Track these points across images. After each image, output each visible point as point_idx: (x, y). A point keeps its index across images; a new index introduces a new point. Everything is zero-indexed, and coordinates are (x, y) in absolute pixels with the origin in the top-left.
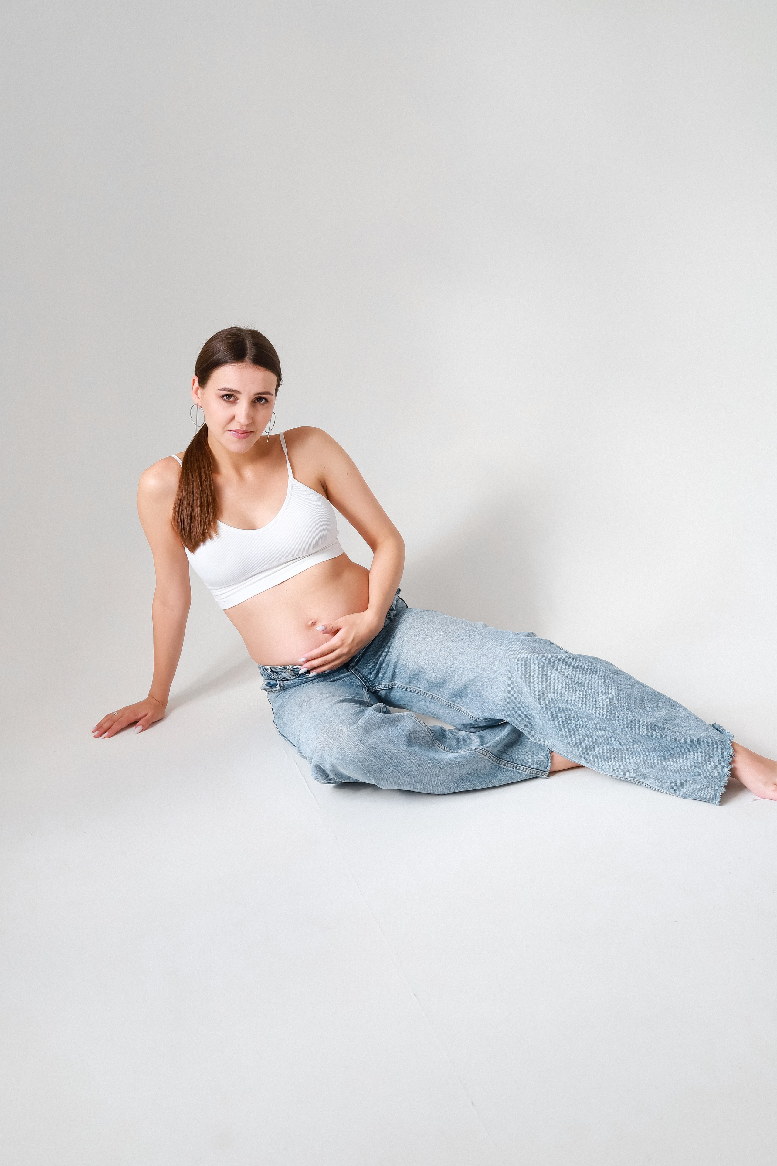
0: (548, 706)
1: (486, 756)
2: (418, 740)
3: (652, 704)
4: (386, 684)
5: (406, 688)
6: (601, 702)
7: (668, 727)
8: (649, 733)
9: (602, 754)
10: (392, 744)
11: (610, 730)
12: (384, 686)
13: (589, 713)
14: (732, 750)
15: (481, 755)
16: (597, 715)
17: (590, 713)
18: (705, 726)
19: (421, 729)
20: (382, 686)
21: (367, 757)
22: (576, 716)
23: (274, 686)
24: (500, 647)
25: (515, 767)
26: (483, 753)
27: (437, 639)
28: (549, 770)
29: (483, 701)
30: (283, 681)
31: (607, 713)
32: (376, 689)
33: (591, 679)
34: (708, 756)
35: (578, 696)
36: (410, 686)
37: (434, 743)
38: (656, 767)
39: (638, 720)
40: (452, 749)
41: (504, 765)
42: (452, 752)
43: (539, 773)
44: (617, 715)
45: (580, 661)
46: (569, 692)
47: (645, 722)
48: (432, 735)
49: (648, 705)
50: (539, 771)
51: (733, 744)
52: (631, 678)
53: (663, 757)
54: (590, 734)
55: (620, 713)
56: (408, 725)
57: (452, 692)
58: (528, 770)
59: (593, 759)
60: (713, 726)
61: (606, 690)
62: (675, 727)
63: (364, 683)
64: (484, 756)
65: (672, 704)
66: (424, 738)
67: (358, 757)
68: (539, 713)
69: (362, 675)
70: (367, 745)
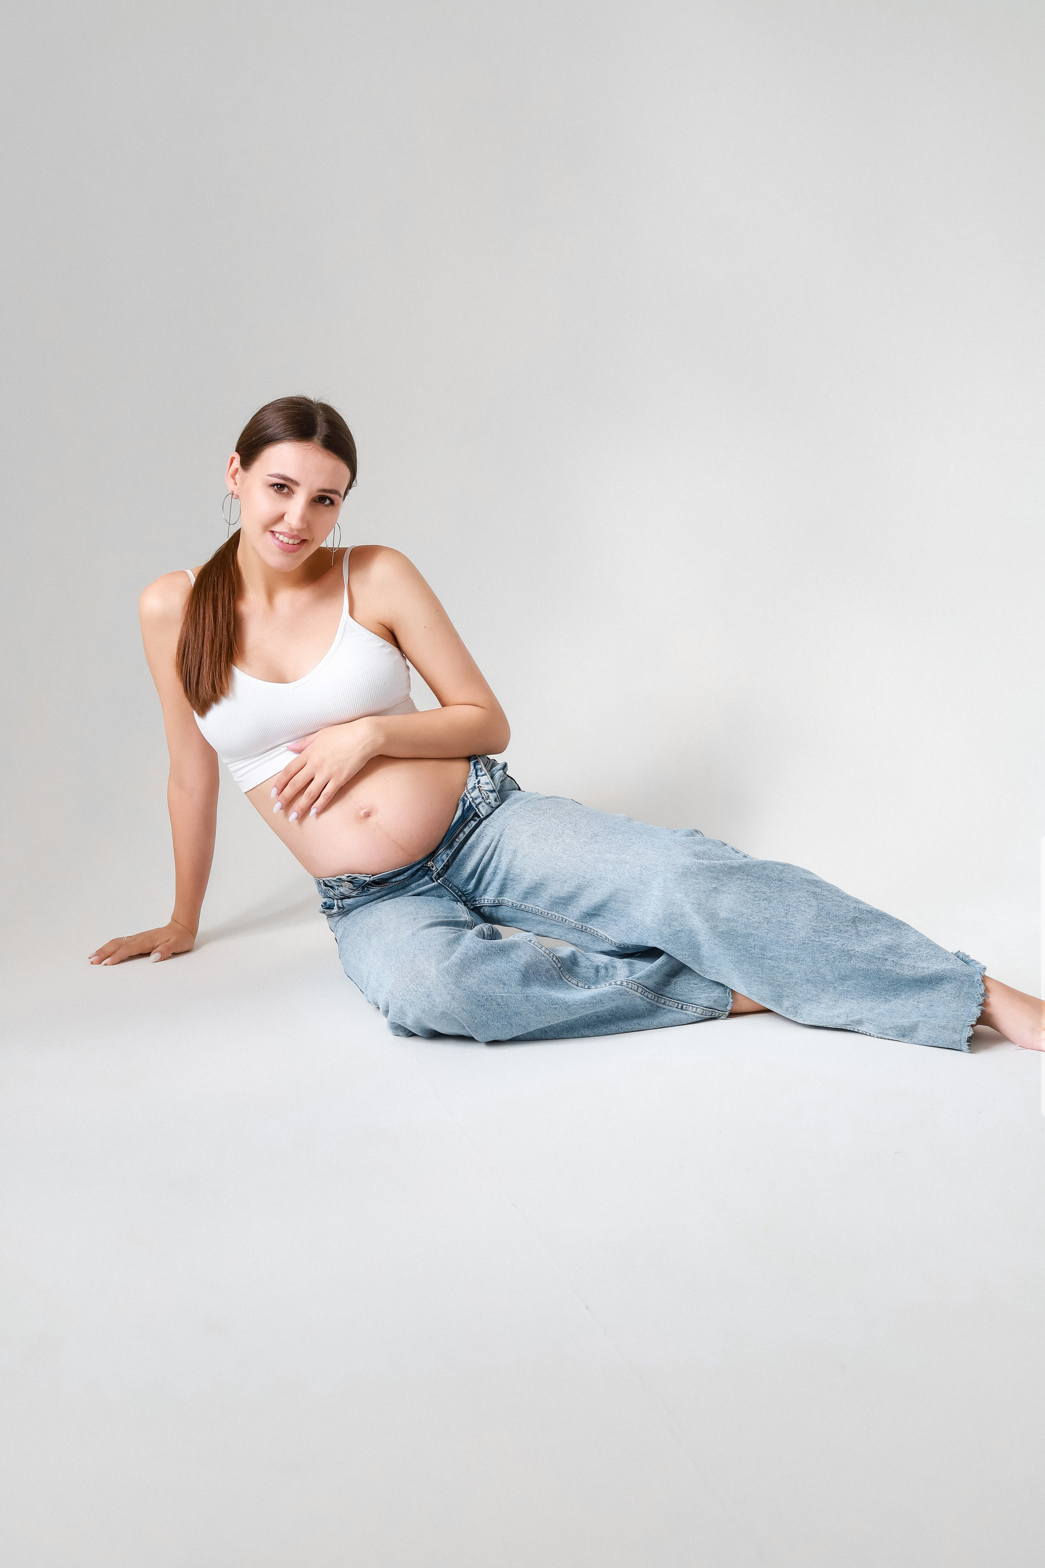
0: (721, 930)
1: (637, 991)
2: (539, 975)
3: (868, 926)
4: (491, 898)
5: (519, 905)
6: (796, 925)
7: (891, 958)
8: (865, 967)
9: (801, 995)
10: (501, 985)
11: (809, 962)
12: (488, 902)
13: (779, 940)
14: (983, 987)
15: (631, 990)
16: (791, 942)
17: (781, 940)
18: (944, 954)
19: (543, 958)
20: (484, 901)
21: (465, 1006)
22: (761, 944)
23: (330, 907)
24: (650, 851)
25: (680, 1006)
26: (633, 988)
27: (563, 841)
28: (730, 1010)
29: (629, 921)
30: (342, 899)
31: (804, 939)
32: (476, 904)
33: (781, 894)
34: (949, 997)
35: (763, 916)
36: (524, 904)
37: (562, 976)
38: (877, 1011)
39: (849, 948)
40: (588, 983)
41: (664, 1004)
42: (589, 988)
43: (715, 1014)
44: (819, 942)
45: (764, 869)
46: (749, 911)
47: (858, 951)
48: (559, 965)
49: (862, 928)
50: (715, 1011)
51: (984, 979)
52: (838, 891)
53: (885, 998)
54: (782, 968)
55: (823, 939)
56: (525, 955)
57: (584, 909)
58: (699, 1010)
59: (787, 1002)
60: (956, 954)
61: (803, 908)
62: (901, 957)
63: (458, 896)
64: (634, 992)
65: (897, 925)
66: (548, 971)
67: (452, 1007)
68: (709, 940)
69: (455, 886)
70: (464, 989)
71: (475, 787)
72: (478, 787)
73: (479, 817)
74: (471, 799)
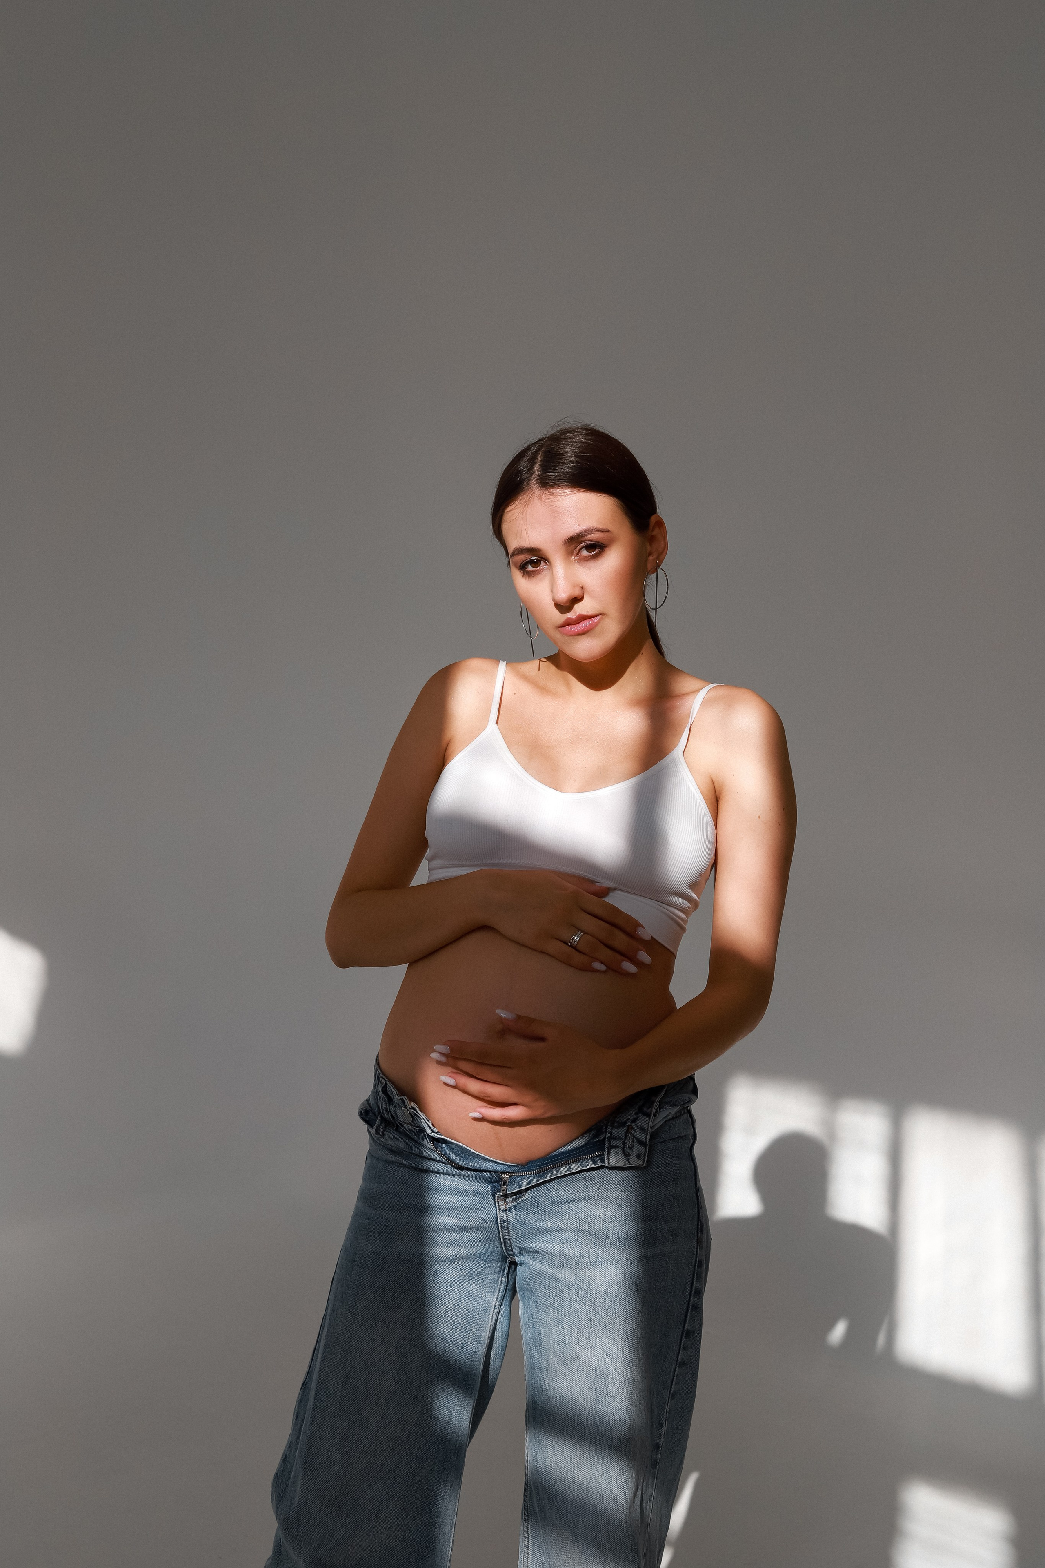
71: (626, 1123)
72: (629, 1126)
73: (603, 1161)
74: (608, 1135)
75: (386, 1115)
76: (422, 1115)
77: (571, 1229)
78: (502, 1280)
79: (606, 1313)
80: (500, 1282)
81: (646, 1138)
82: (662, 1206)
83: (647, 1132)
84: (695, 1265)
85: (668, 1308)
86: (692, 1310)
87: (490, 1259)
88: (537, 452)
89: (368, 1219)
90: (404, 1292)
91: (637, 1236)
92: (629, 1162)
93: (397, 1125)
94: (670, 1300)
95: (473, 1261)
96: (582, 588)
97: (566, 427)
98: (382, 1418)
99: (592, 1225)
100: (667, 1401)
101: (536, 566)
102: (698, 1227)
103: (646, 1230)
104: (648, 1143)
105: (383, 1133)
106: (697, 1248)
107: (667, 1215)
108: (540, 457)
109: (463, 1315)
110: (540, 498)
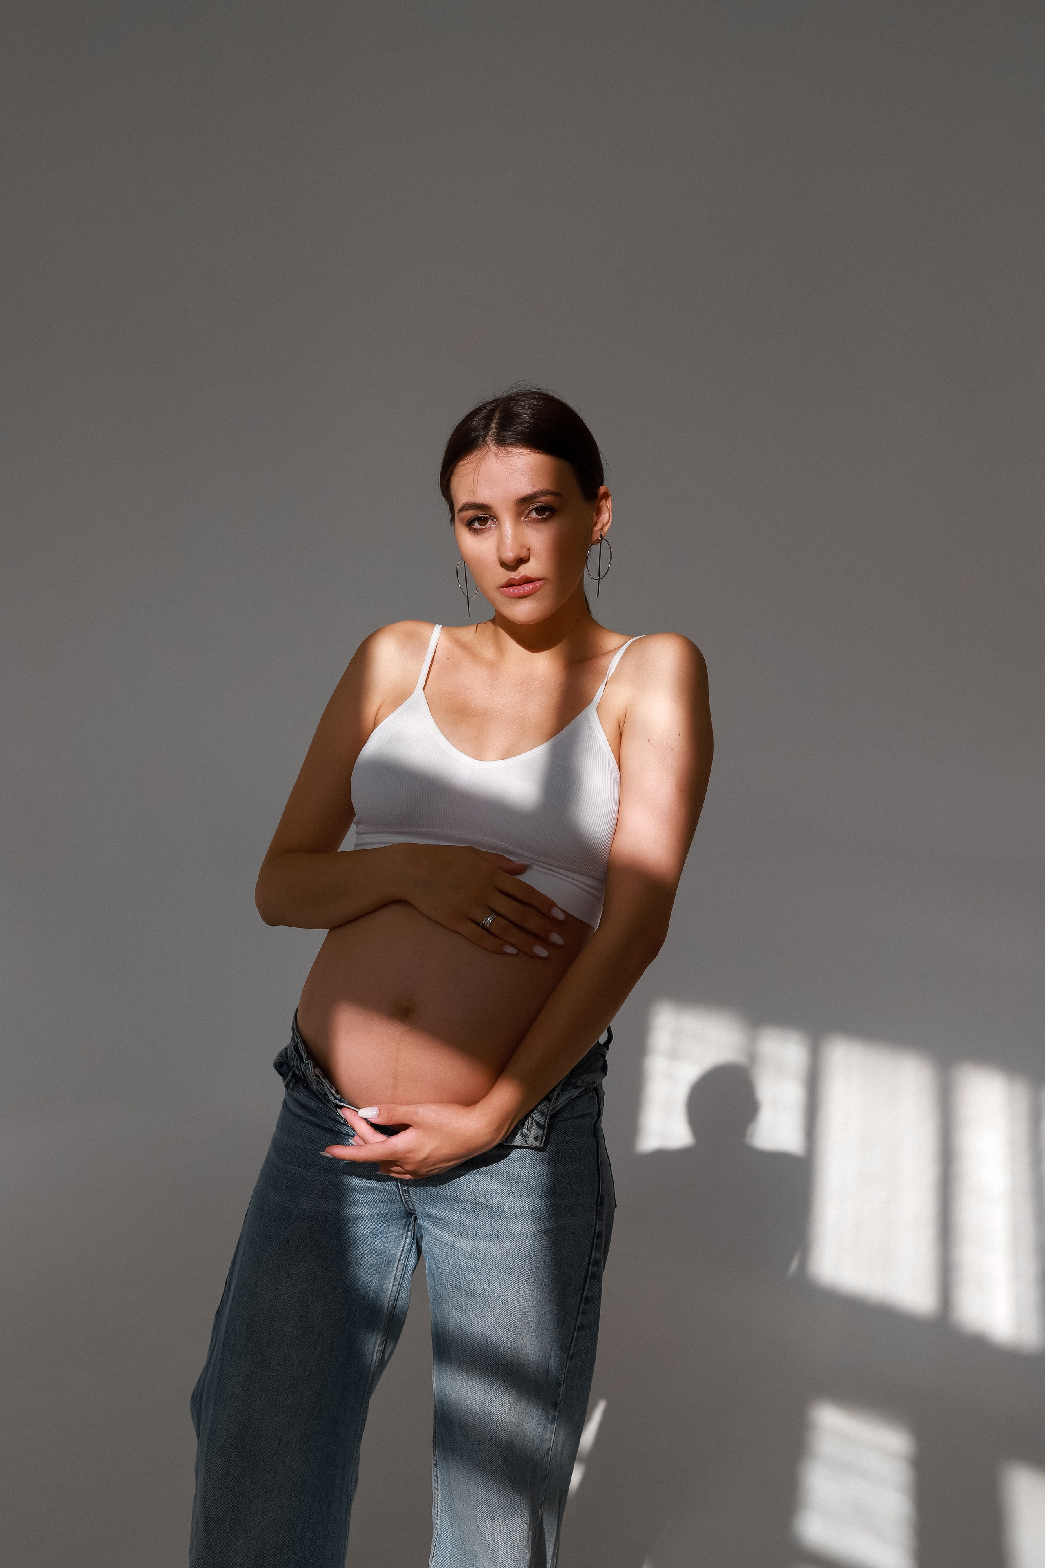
75: (297, 1071)
76: (325, 1083)
77: (468, 1200)
78: (407, 1234)
79: (500, 1285)
80: (405, 1237)
81: (545, 1122)
82: (559, 1183)
83: (546, 1116)
84: (594, 1237)
85: (566, 1277)
86: (591, 1278)
87: (394, 1218)
88: (493, 411)
89: (277, 1170)
90: (307, 1247)
91: (533, 1211)
92: (526, 1142)
93: (307, 1083)
94: (566, 1271)
95: (377, 1221)
96: (529, 549)
97: (522, 389)
98: (284, 1360)
99: (489, 1198)
100: (565, 1362)
101: (483, 524)
102: (597, 1201)
103: (542, 1206)
104: (546, 1126)
105: (293, 1089)
106: (596, 1221)
107: (564, 1191)
108: (497, 415)
109: (365, 1268)
110: (496, 455)
